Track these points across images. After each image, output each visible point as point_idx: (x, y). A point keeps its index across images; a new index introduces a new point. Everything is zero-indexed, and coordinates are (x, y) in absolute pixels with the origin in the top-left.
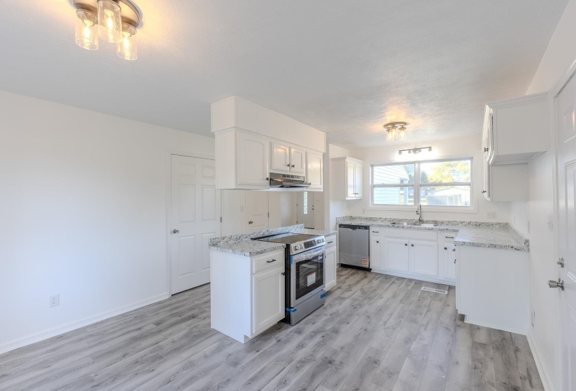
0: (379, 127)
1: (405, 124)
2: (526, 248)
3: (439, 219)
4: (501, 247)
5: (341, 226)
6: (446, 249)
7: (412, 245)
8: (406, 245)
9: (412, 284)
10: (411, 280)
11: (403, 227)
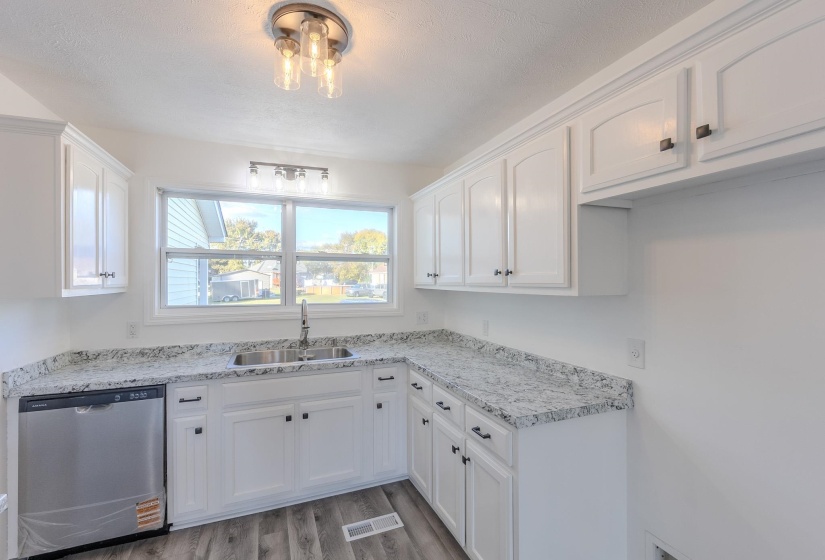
2: (629, 401)
5: (27, 404)
6: (379, 406)
7: (306, 416)
8: (288, 419)
9: (313, 527)
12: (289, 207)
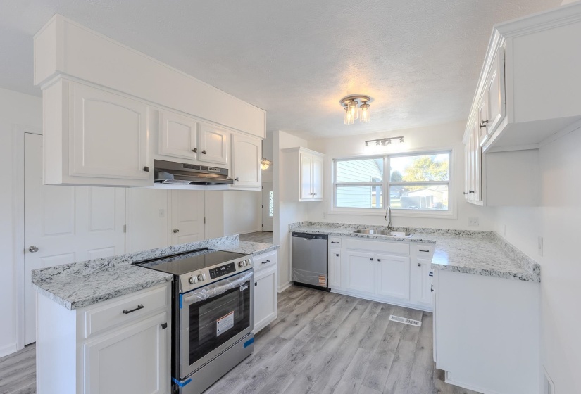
0: (333, 103)
1: (368, 98)
2: (535, 277)
3: (411, 225)
4: (499, 275)
5: (294, 234)
6: (419, 265)
7: (379, 260)
8: (372, 259)
9: (378, 311)
10: (377, 304)
11: (368, 237)
12: (386, 159)
